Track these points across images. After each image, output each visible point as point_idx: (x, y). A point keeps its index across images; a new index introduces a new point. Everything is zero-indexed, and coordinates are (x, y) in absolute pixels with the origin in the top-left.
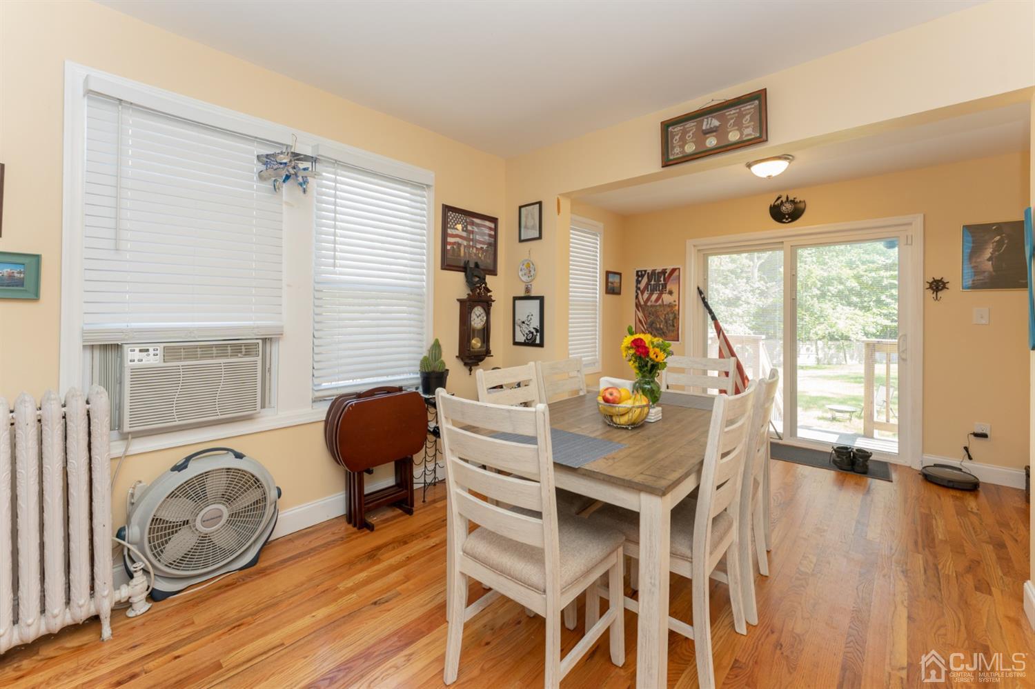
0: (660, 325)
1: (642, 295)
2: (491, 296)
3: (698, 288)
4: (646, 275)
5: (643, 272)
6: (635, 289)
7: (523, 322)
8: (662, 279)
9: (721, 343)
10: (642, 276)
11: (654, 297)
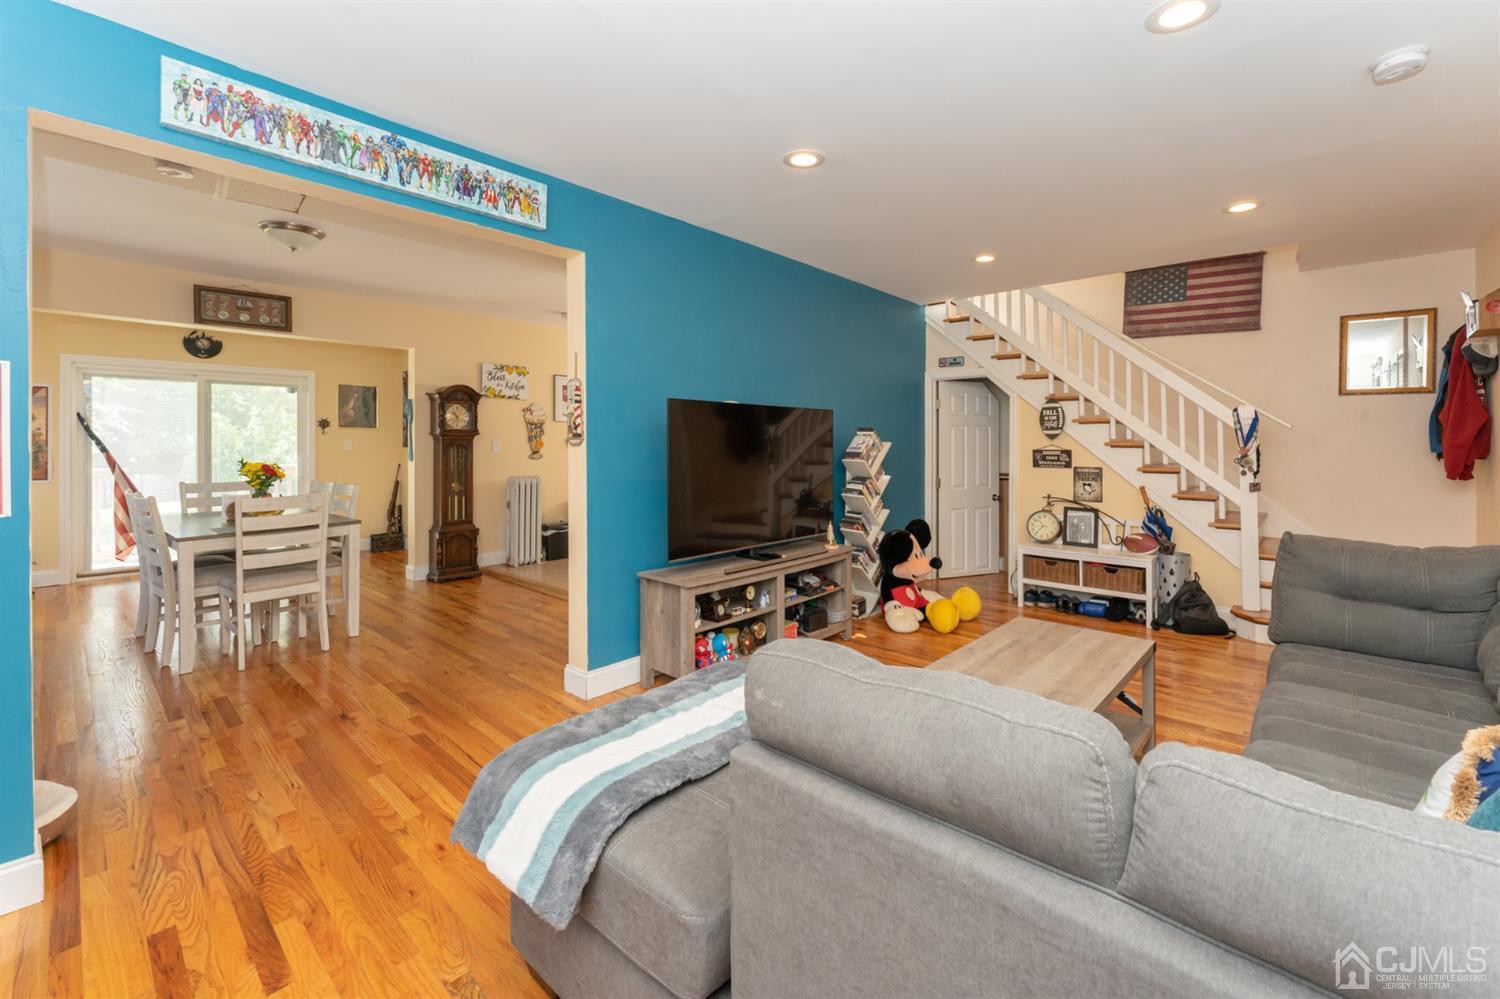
3: (78, 415)
9: (116, 478)
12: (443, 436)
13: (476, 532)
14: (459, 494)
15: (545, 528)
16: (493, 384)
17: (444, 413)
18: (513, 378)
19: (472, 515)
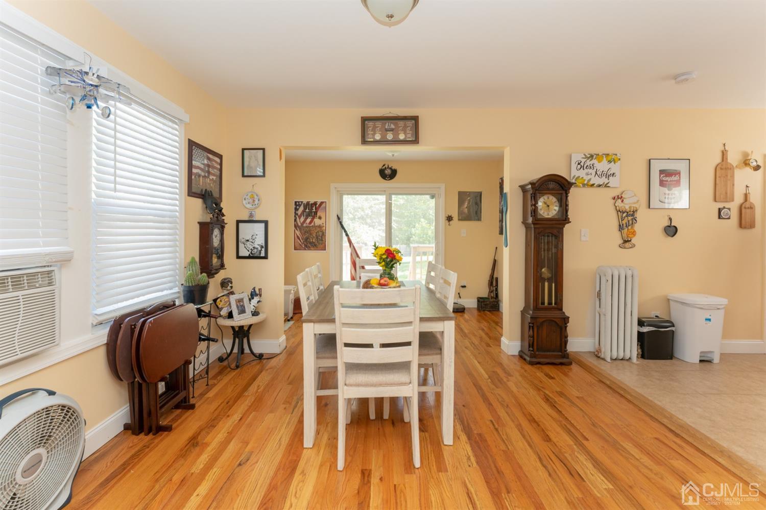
0: (312, 240)
1: (300, 219)
2: (224, 220)
3: (338, 216)
4: (303, 205)
5: (300, 203)
6: (294, 214)
7: (248, 241)
8: (314, 208)
9: (352, 250)
10: (300, 206)
11: (309, 220)
12: (534, 224)
13: (566, 320)
14: (550, 280)
15: (641, 323)
16: (582, 173)
17: (536, 203)
18: (602, 166)
19: (561, 300)
